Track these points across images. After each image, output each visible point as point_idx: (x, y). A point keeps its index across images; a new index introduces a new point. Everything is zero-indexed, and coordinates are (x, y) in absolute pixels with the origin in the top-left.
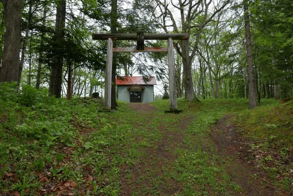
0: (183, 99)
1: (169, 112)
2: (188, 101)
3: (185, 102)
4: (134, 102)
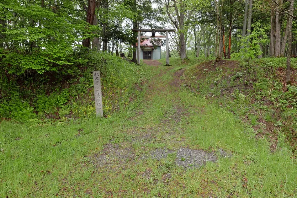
0: (179, 58)
1: (165, 65)
2: (181, 59)
3: (179, 60)
4: (146, 59)
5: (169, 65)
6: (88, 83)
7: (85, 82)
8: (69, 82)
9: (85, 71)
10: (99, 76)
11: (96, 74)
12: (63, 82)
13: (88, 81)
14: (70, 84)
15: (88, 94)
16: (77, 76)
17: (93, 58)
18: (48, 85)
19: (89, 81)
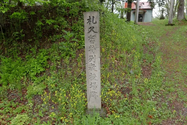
0: (176, 19)
1: (167, 25)
2: (179, 20)
3: (176, 21)
4: (140, 22)
5: (172, 25)
6: (77, 40)
7: (73, 40)
8: (51, 38)
9: (74, 23)
10: (96, 23)
11: (91, 20)
12: (42, 39)
13: (77, 38)
14: (52, 42)
15: (77, 59)
16: (63, 31)
17: (88, 6)
18: (23, 43)
19: (79, 38)
